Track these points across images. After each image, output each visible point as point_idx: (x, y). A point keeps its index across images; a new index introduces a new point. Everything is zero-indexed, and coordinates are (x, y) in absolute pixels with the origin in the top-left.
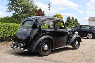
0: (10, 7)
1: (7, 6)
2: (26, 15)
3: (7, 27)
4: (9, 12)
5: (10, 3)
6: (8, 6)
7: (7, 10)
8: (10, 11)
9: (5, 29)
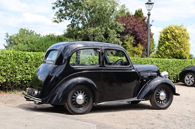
0: (61, 11)
1: (54, 8)
2: (96, 30)
3: (32, 60)
4: (58, 22)
5: (60, 2)
6: (56, 8)
7: (54, 18)
8: (61, 21)
9: (28, 65)
